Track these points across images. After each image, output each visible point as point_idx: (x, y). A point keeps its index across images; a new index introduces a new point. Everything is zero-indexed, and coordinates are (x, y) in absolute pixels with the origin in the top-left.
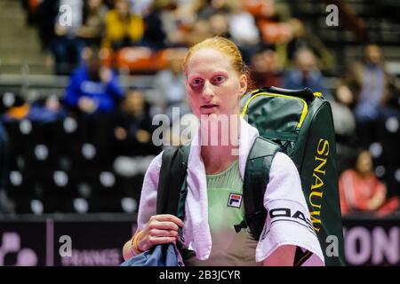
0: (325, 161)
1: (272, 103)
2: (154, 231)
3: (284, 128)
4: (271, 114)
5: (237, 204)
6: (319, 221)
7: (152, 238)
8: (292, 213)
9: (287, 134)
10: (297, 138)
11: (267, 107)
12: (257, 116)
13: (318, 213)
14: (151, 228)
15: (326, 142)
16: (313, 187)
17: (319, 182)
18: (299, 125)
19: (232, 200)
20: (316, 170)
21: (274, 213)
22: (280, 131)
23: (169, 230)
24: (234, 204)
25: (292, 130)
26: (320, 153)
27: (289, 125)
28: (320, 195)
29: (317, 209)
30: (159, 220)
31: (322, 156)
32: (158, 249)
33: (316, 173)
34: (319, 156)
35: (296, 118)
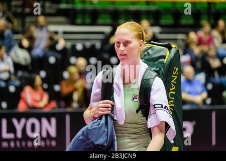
0: (176, 77)
1: (152, 50)
2: (101, 109)
3: (158, 62)
4: (152, 55)
5: (136, 100)
6: (173, 105)
7: (100, 112)
8: (164, 107)
9: (160, 65)
10: (164, 67)
11: (150, 51)
12: (145, 55)
13: (172, 101)
14: (99, 107)
15: (177, 68)
16: (171, 90)
17: (173, 87)
18: (165, 61)
19: (134, 98)
20: (172, 81)
21: (156, 106)
22: (156, 63)
23: (108, 107)
24: (135, 100)
25: (162, 63)
26: (174, 74)
27: (160, 60)
28: (174, 93)
29: (172, 100)
30: (103, 103)
31: (175, 75)
32: (104, 118)
33: (173, 83)
34: (174, 75)
35: (164, 57)
